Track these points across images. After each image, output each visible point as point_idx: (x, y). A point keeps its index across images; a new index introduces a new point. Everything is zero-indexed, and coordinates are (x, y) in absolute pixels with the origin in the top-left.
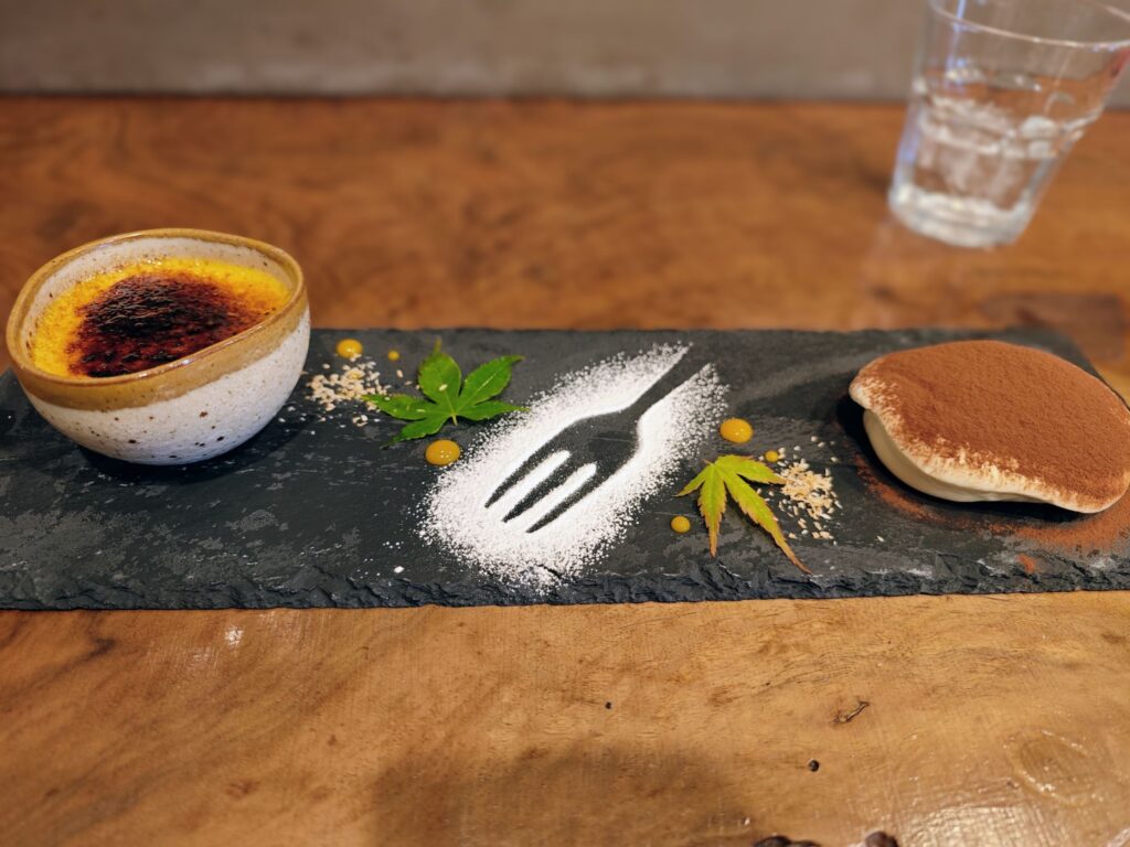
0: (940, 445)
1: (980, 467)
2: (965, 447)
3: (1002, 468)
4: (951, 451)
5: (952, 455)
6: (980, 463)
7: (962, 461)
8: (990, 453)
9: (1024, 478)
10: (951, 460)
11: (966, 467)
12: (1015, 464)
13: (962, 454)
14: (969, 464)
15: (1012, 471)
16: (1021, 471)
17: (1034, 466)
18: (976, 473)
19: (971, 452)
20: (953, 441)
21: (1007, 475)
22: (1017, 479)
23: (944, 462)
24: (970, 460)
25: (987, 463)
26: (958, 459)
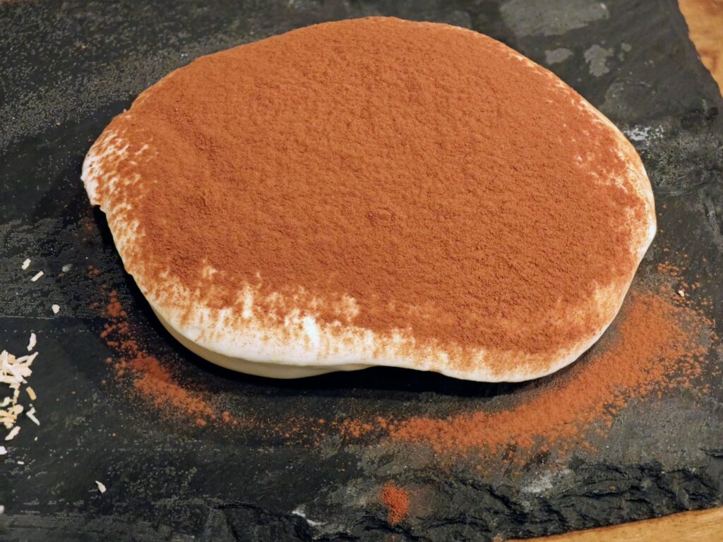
0: (206, 281)
1: (281, 322)
2: (253, 282)
3: (326, 318)
4: (225, 293)
5: (227, 302)
6: (281, 314)
7: (247, 313)
8: (302, 290)
9: (370, 335)
10: (226, 313)
11: (255, 324)
12: (351, 307)
13: (247, 298)
14: (260, 317)
15: (345, 323)
16: (363, 321)
17: (392, 307)
18: (275, 334)
19: (264, 292)
20: (231, 272)
21: (337, 331)
22: (357, 338)
23: (215, 317)
24: (262, 309)
25: (297, 311)
26: (238, 310)
